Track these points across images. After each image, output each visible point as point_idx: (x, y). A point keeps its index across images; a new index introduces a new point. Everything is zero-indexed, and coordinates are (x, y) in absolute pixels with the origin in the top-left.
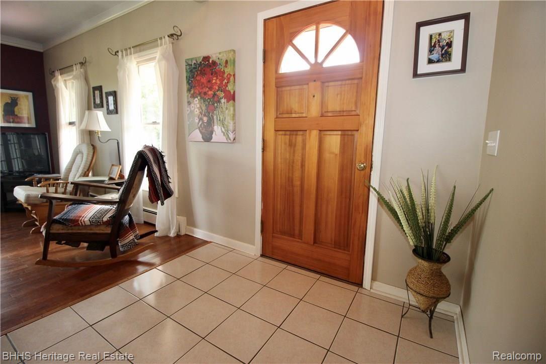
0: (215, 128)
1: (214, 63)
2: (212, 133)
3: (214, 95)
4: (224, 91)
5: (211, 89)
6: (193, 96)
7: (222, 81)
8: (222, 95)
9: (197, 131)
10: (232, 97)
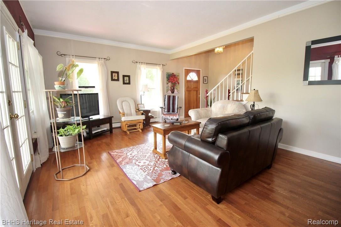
0: (175, 90)
1: (175, 75)
2: (174, 91)
3: (175, 82)
4: (178, 82)
5: (174, 81)
6: (169, 82)
7: (177, 79)
8: (177, 83)
9: (170, 91)
10: (179, 83)
